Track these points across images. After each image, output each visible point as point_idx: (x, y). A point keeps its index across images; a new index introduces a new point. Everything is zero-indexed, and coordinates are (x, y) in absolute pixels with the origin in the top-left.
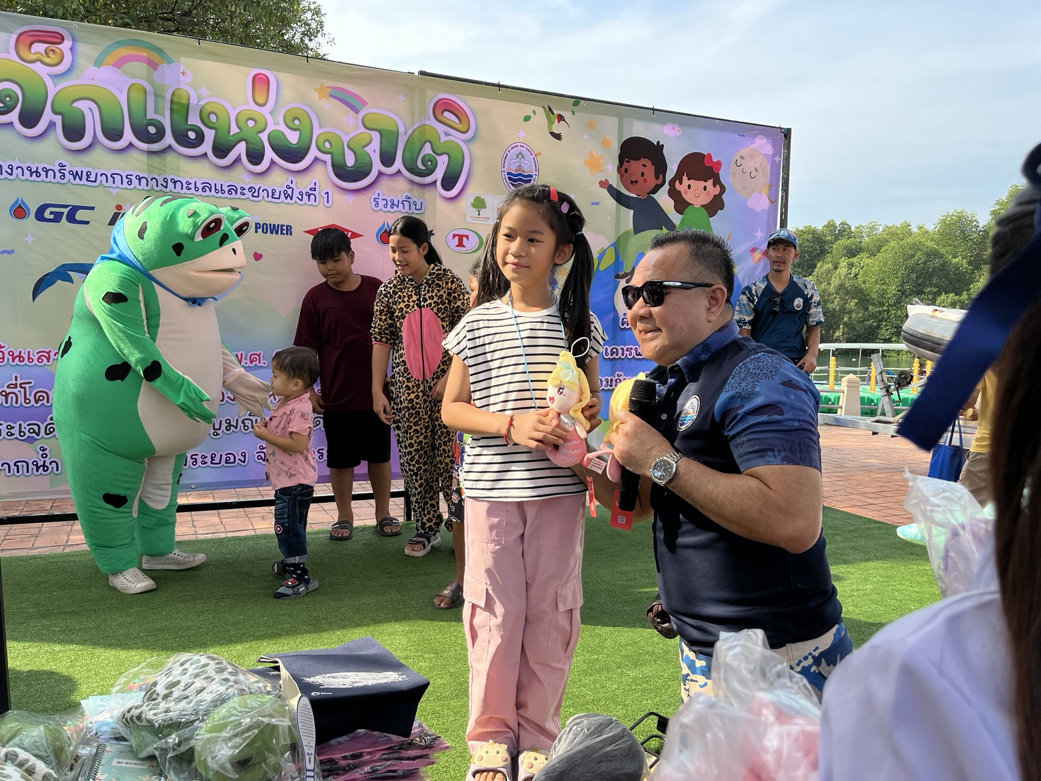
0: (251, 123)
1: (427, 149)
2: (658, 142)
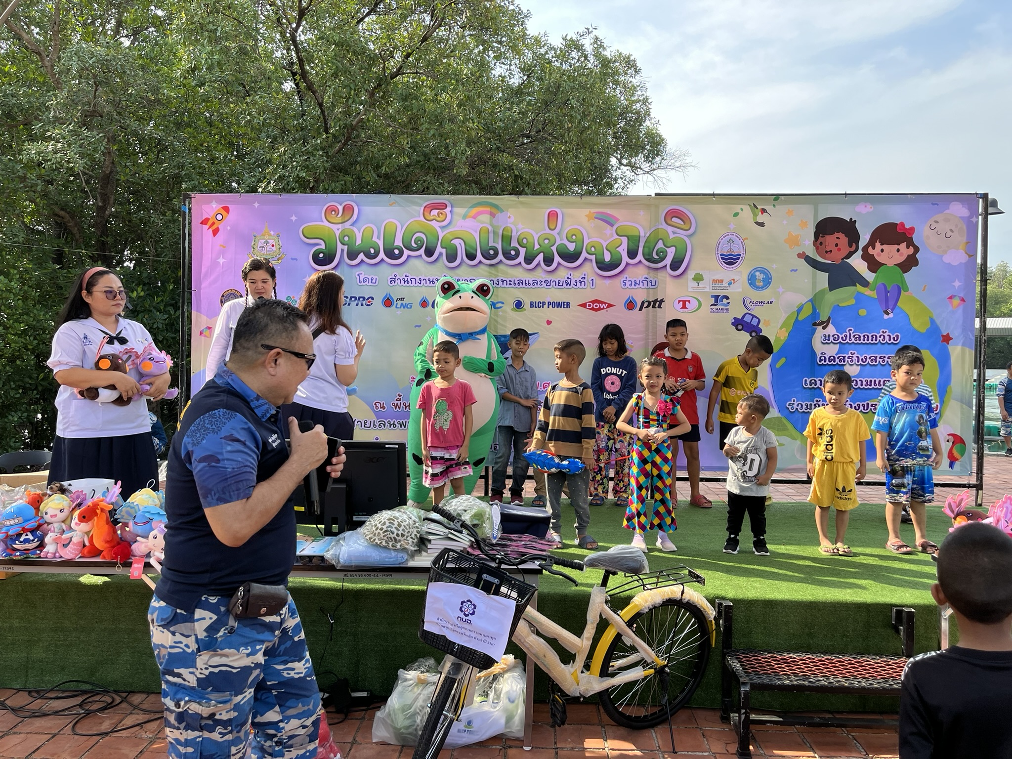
0: (546, 241)
1: (660, 245)
2: (851, 219)
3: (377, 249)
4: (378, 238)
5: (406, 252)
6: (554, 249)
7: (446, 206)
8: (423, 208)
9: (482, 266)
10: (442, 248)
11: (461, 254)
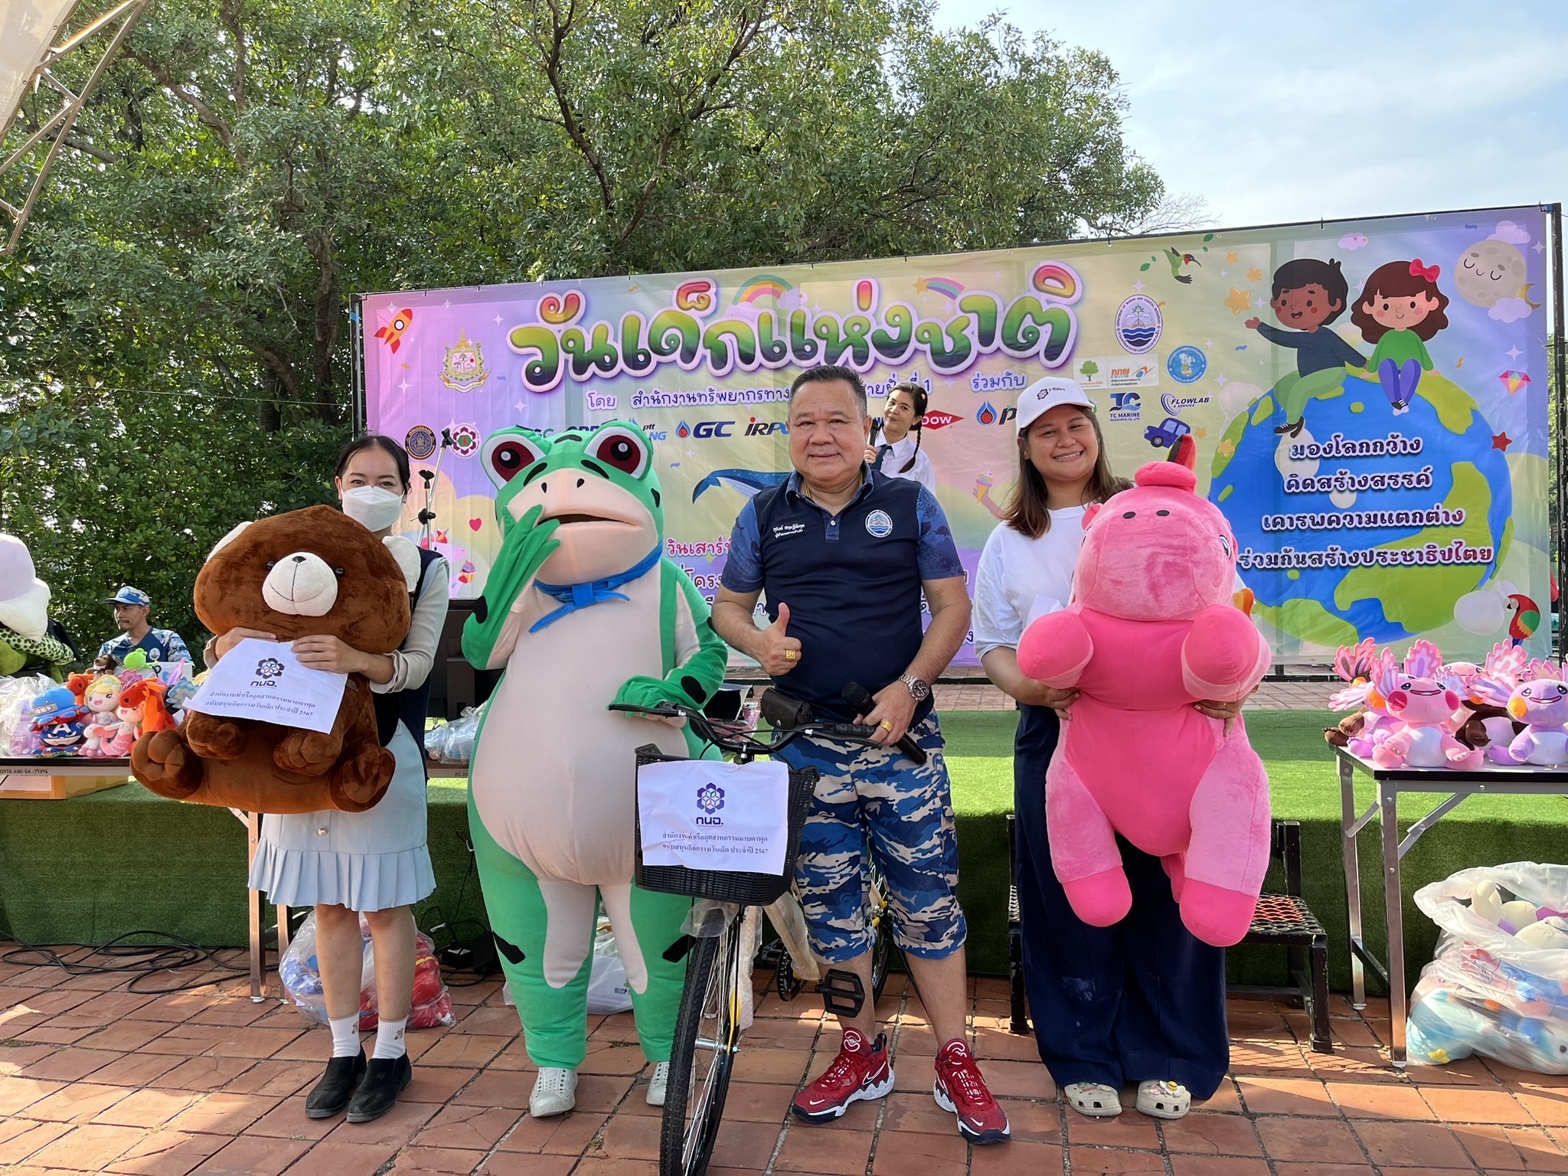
0: (857, 328)
1: (1028, 322)
2: (1332, 260)
3: (614, 357)
4: (615, 340)
5: (655, 358)
6: (868, 338)
7: (709, 287)
8: (676, 292)
9: (763, 372)
10: (706, 348)
11: (733, 356)
